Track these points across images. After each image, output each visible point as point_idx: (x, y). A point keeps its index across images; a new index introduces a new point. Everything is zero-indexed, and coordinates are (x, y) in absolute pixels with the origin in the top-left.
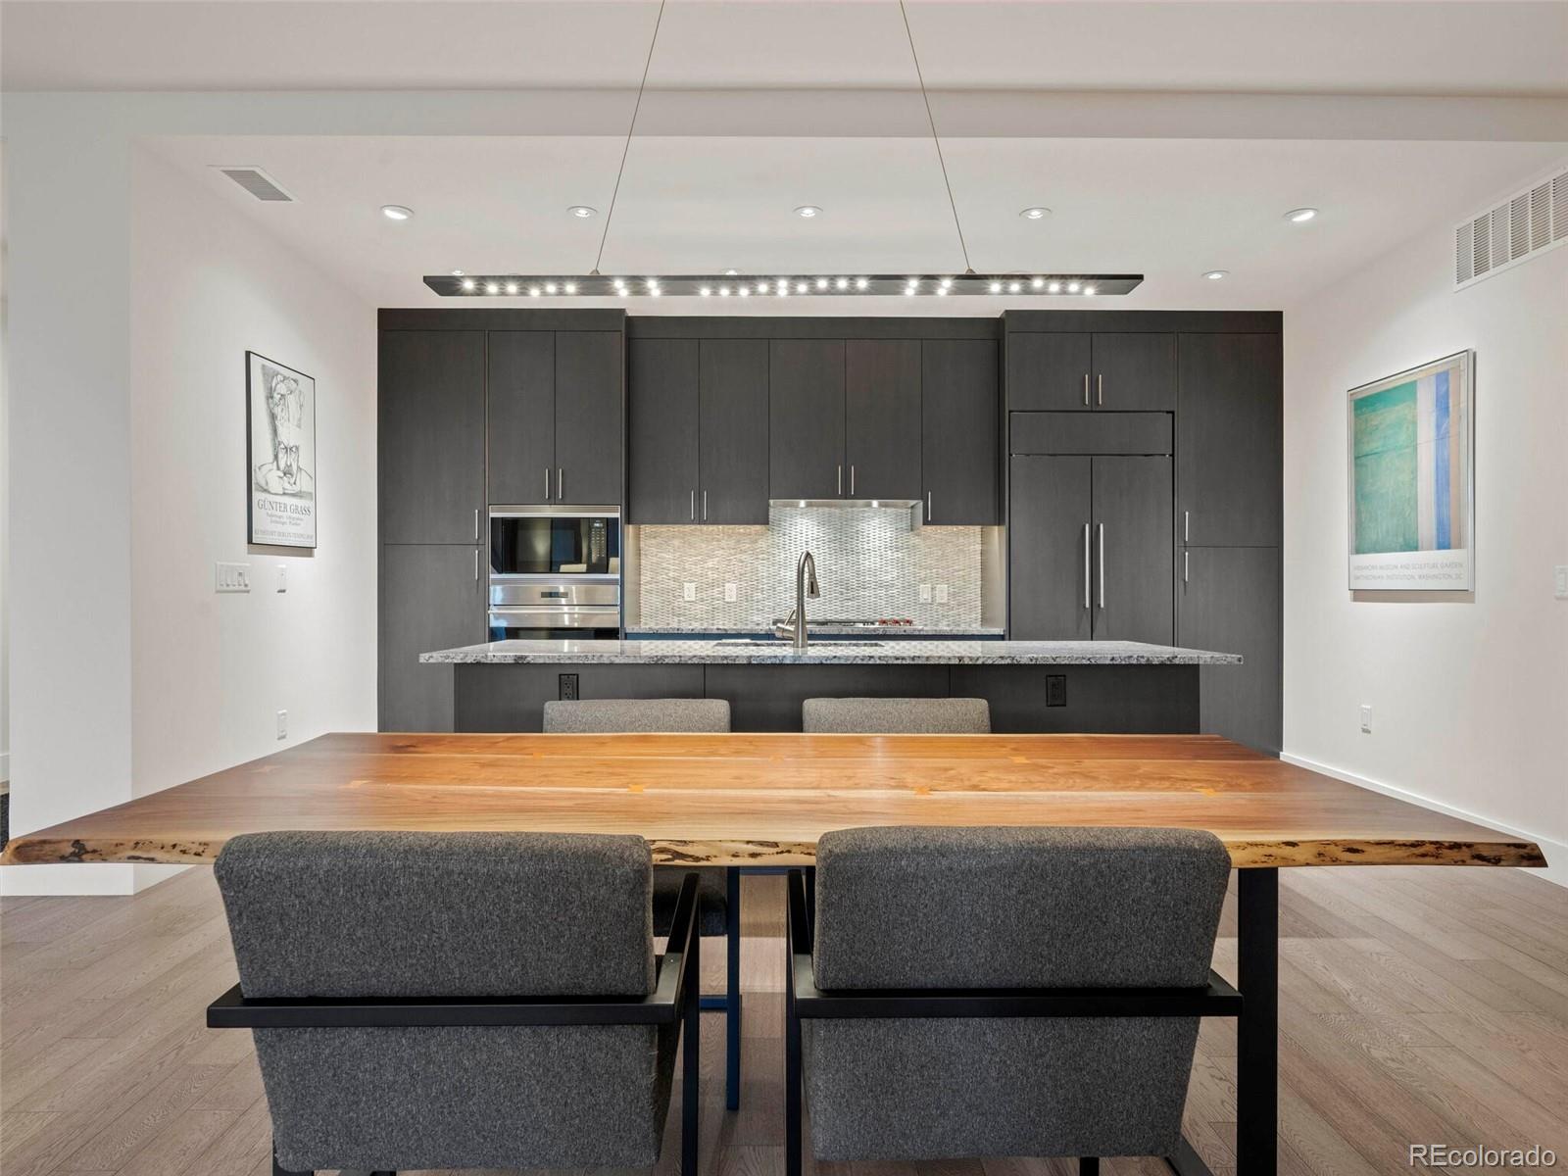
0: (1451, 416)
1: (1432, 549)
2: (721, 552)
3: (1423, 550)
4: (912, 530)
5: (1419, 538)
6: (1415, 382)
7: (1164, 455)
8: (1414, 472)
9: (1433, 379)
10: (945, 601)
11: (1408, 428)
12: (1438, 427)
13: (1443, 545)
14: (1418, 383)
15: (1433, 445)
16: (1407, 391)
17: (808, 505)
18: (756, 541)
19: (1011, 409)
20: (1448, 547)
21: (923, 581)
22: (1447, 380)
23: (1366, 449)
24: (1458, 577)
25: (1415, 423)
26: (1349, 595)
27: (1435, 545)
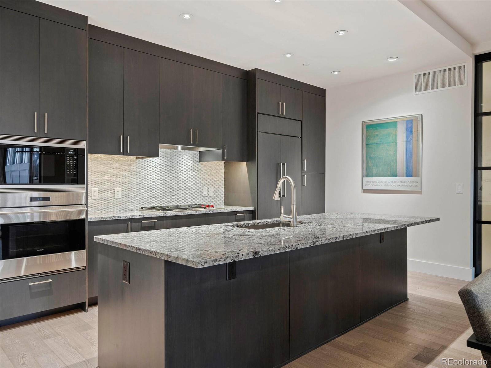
0: (413, 134)
1: (403, 177)
2: (112, 170)
3: (399, 177)
4: (200, 162)
5: (398, 172)
6: (397, 121)
7: (299, 137)
8: (396, 151)
9: (405, 122)
10: (212, 195)
11: (393, 137)
12: (407, 137)
13: (409, 175)
14: (398, 122)
15: (405, 143)
16: (393, 124)
17: (183, 149)
18: (131, 165)
19: (258, 112)
20: (412, 176)
21: (204, 186)
22: (412, 123)
23: (371, 142)
24: (416, 186)
25: (396, 135)
26: (360, 190)
27: (405, 175)
